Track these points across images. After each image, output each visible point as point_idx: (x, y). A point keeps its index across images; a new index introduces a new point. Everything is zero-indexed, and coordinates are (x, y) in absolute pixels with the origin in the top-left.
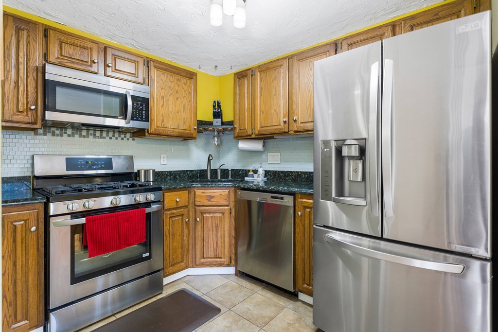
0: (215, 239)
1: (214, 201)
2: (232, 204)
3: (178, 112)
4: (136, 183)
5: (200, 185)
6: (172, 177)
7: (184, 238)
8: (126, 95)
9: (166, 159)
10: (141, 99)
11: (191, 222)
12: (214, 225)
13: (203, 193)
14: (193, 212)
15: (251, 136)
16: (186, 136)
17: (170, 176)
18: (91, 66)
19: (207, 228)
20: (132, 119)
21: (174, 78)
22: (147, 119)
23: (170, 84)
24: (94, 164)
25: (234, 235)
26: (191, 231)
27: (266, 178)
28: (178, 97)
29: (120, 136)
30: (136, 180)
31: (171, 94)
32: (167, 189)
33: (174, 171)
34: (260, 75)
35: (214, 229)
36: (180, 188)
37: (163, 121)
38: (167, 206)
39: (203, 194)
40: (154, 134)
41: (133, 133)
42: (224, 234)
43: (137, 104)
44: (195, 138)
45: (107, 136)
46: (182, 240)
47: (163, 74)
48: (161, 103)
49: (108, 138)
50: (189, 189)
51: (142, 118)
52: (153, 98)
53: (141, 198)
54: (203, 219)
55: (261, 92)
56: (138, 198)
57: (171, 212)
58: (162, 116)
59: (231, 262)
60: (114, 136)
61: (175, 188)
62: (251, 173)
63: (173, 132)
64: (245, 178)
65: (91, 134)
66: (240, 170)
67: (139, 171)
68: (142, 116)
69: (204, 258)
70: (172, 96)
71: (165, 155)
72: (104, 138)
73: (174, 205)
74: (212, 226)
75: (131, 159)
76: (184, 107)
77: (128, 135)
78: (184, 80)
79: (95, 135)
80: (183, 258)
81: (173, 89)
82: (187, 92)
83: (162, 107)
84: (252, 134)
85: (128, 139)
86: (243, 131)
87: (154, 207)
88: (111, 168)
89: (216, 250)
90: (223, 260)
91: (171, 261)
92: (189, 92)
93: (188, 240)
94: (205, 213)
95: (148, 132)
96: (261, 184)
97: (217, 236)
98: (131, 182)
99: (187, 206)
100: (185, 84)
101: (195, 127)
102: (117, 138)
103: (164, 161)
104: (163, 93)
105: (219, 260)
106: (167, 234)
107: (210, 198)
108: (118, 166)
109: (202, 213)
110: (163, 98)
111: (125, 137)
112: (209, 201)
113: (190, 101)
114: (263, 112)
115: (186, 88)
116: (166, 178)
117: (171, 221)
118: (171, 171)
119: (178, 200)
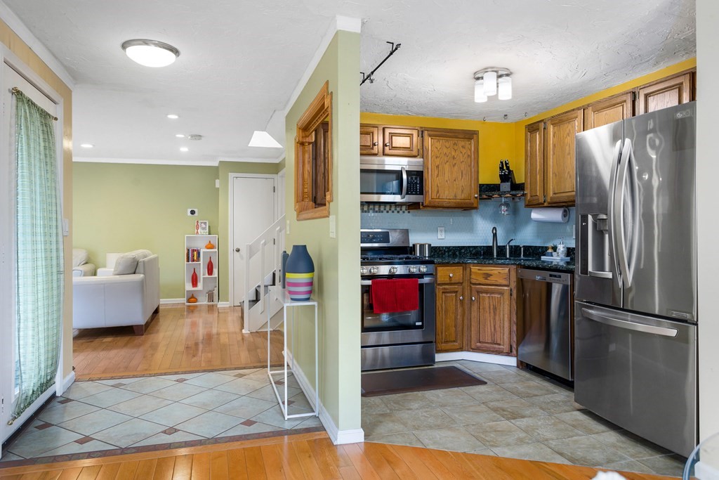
0: (492, 322)
1: (492, 280)
2: (513, 285)
3: (455, 180)
4: (410, 256)
5: (476, 261)
6: (450, 253)
7: (459, 317)
8: (401, 171)
9: (443, 233)
10: (415, 173)
11: (466, 301)
12: (492, 307)
13: (479, 270)
14: (469, 291)
15: (543, 204)
16: (464, 206)
17: (448, 252)
18: (373, 149)
19: (484, 308)
20: (407, 194)
21: (451, 142)
22: (421, 193)
23: (445, 150)
24: (373, 238)
25: (515, 320)
26: (466, 312)
27: (569, 258)
28: (455, 164)
29: (396, 210)
30: (411, 254)
31: (447, 161)
32: (439, 264)
33: (454, 247)
34: (553, 129)
35: (492, 311)
36: (454, 263)
37: (438, 192)
38: (440, 280)
39: (480, 272)
40: (428, 207)
41: (409, 205)
42: (503, 318)
43: (412, 178)
44: (476, 208)
45: (385, 209)
46: (456, 318)
47: (439, 140)
48: (436, 172)
49: (385, 212)
50: (464, 265)
51: (416, 191)
52: (428, 169)
53: (414, 269)
54: (478, 299)
55: (554, 149)
56: (412, 270)
57: (443, 287)
58: (438, 186)
59: (511, 351)
60: (390, 210)
61: (448, 263)
62: (550, 251)
63: (450, 202)
64: (542, 257)
65: (371, 209)
66: (539, 247)
67: (414, 245)
68: (416, 189)
69: (480, 342)
70: (448, 163)
71: (443, 228)
72: (382, 212)
73: (447, 280)
74: (490, 308)
75: (406, 233)
76: (462, 173)
77: (404, 208)
78: (461, 143)
79: (374, 209)
80: (456, 337)
81: (450, 155)
82: (466, 156)
83: (437, 176)
84: (544, 202)
85: (404, 212)
86: (534, 198)
87: (426, 280)
88: (388, 241)
89: (493, 335)
90: (502, 347)
91: (444, 338)
92: (469, 155)
93: (463, 321)
94: (482, 293)
95: (423, 205)
96: (562, 263)
97: (494, 319)
98: (406, 256)
99: (462, 283)
100: (463, 147)
101: (476, 196)
102: (393, 212)
103: (441, 235)
104: (438, 162)
105: (497, 346)
106: (440, 309)
107: (487, 276)
108: (394, 239)
109: (479, 292)
110: (438, 167)
111: (401, 210)
112: (486, 279)
113: (470, 166)
114: (556, 175)
115: (464, 151)
116: (444, 254)
117: (444, 296)
118: (450, 247)
119: (451, 275)
